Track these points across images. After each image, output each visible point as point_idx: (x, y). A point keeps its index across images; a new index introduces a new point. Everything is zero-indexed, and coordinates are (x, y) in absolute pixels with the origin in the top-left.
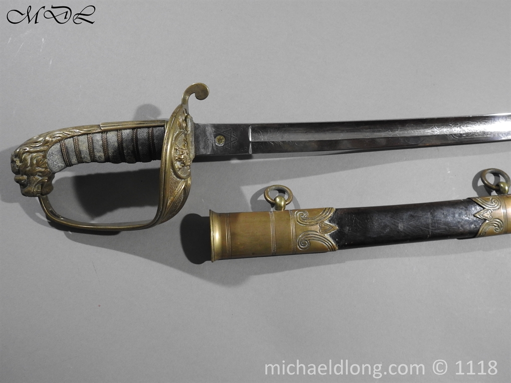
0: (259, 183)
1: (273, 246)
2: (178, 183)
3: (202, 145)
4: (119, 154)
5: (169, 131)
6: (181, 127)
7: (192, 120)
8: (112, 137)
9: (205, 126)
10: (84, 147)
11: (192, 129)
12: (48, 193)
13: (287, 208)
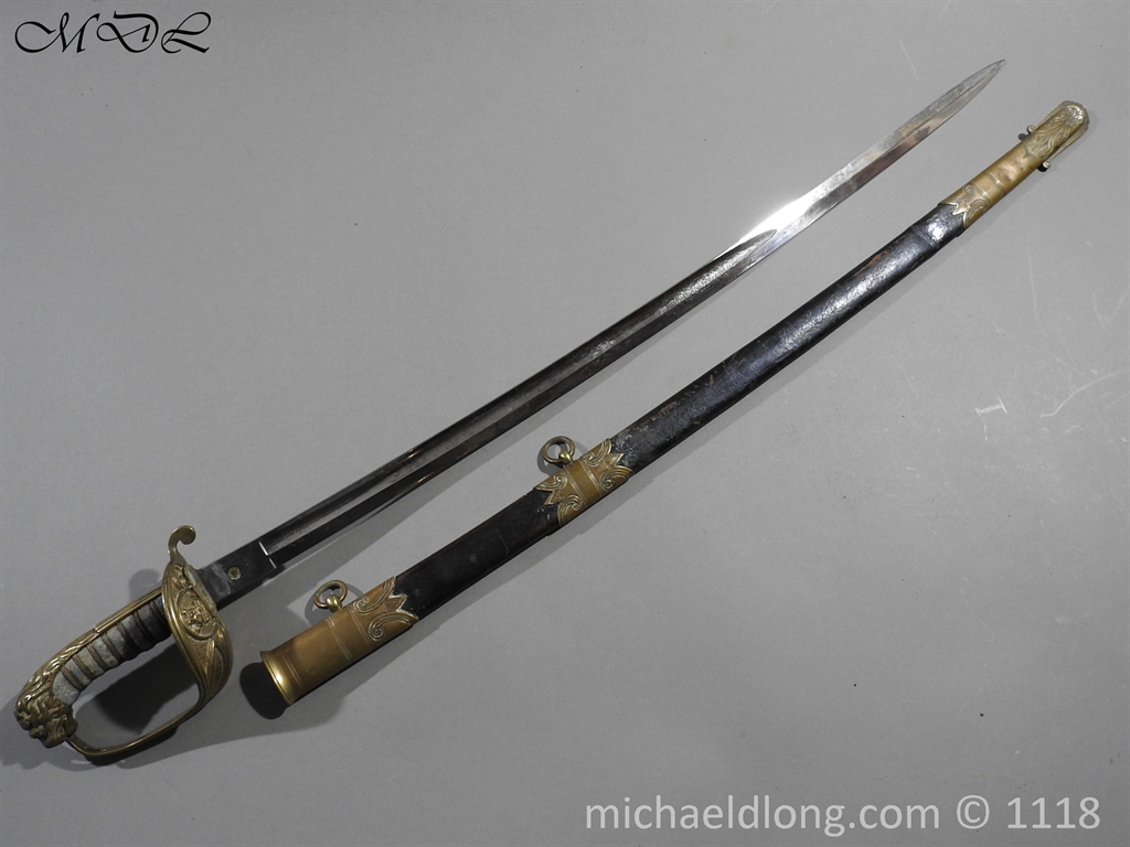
0: (306, 591)
1: (346, 653)
2: (205, 644)
3: (217, 589)
4: (131, 648)
5: (167, 601)
6: (179, 587)
7: (191, 569)
8: (114, 634)
9: (209, 567)
10: (89, 661)
11: (196, 579)
12: (74, 731)
13: (344, 604)
